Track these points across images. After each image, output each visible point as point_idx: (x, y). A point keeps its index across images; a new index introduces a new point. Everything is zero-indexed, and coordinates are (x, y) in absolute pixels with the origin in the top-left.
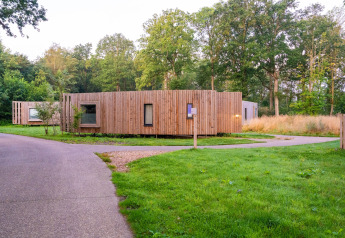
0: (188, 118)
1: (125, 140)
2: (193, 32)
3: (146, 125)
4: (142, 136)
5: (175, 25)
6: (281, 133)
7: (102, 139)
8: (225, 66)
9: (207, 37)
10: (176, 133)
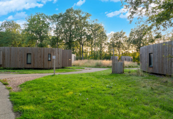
0: (48, 60)
1: (16, 71)
2: (49, 23)
3: (27, 63)
4: (26, 69)
5: (41, 20)
6: (86, 67)
7: (3, 71)
8: (63, 39)
9: (55, 27)
10: (43, 67)
